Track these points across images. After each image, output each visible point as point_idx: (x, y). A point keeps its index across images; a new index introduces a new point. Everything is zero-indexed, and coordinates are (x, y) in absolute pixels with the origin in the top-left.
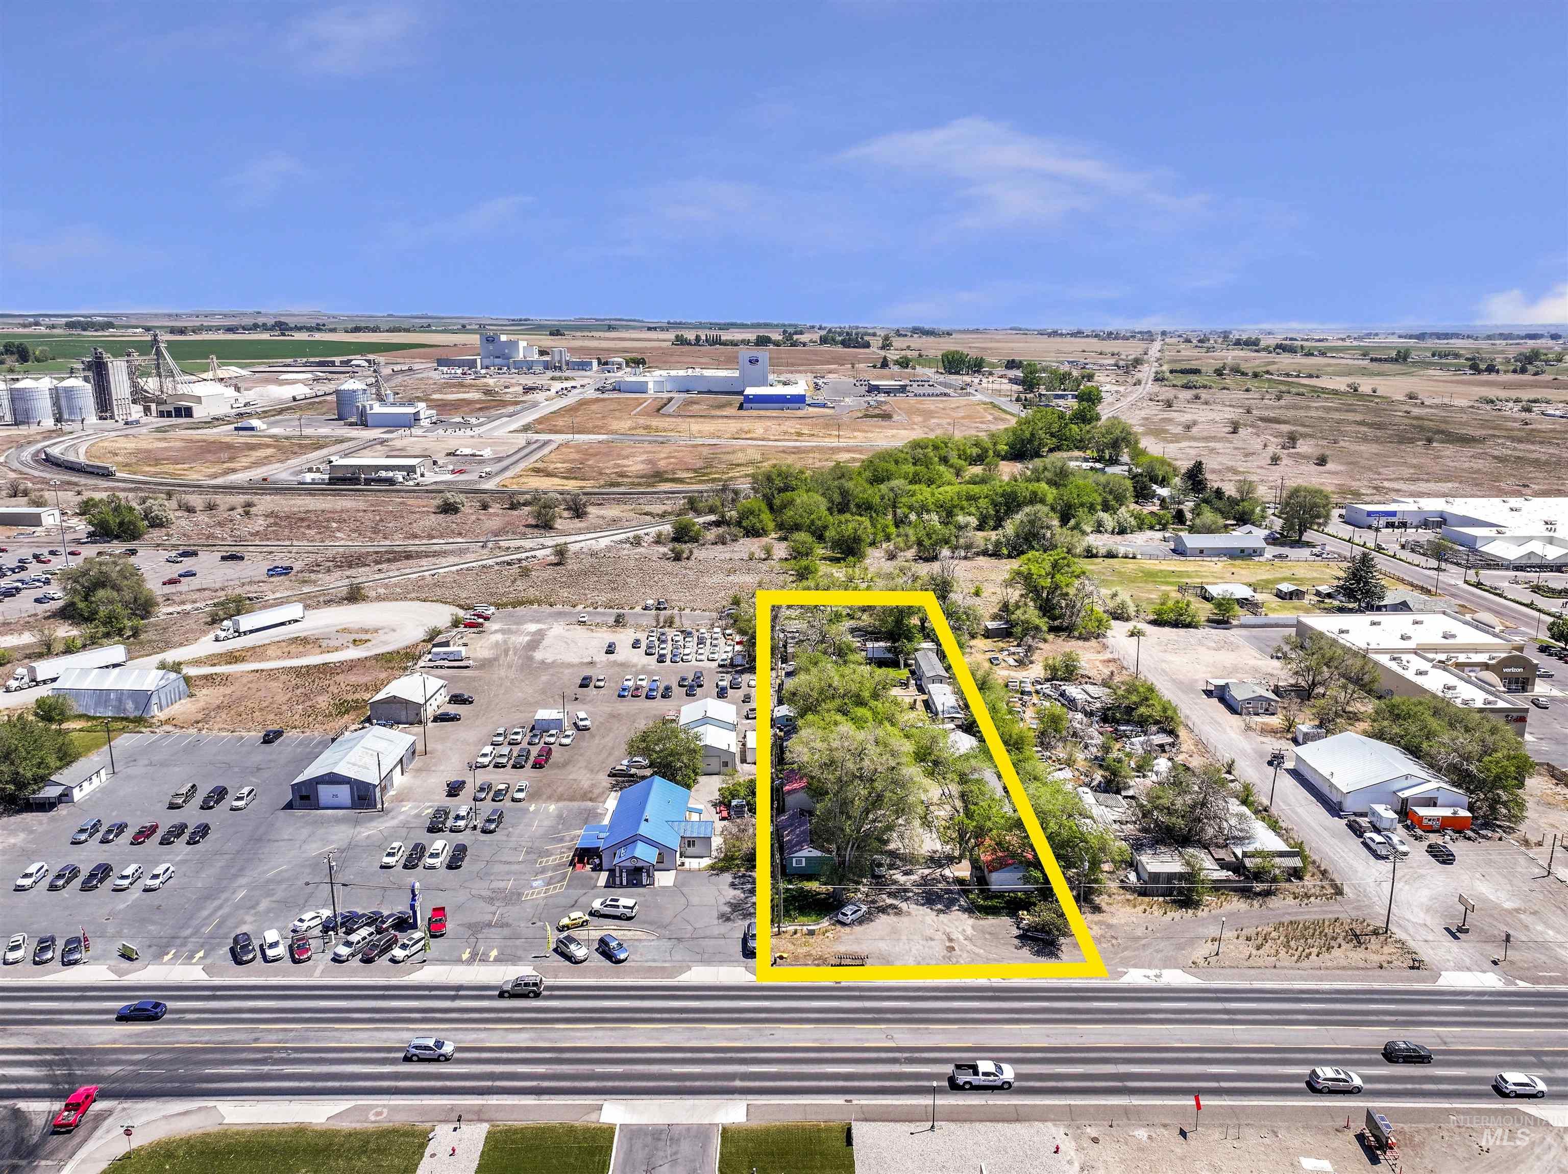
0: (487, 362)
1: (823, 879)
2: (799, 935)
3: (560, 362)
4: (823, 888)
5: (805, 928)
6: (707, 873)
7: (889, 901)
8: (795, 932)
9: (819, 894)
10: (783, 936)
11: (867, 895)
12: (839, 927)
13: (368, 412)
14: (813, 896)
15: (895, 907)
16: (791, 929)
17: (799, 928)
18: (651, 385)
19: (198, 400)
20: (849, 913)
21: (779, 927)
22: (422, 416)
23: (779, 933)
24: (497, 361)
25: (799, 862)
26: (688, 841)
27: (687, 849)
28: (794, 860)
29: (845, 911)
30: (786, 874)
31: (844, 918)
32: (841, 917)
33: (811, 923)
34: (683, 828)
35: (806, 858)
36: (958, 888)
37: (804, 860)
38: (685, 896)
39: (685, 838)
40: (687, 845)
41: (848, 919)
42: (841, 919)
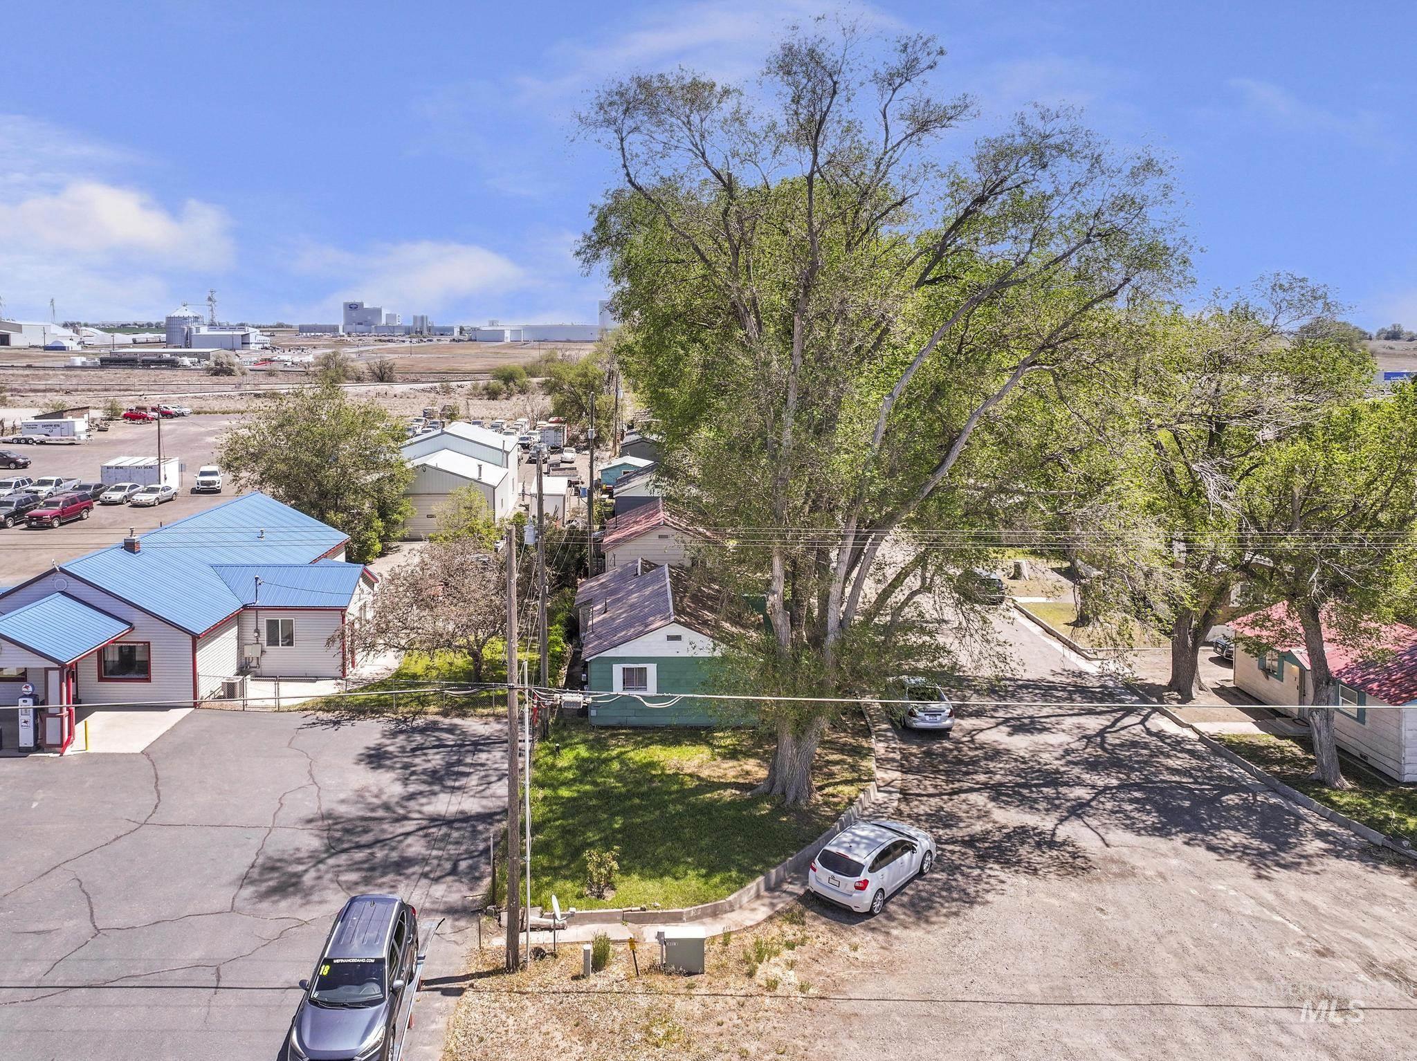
0: (349, 328)
1: (726, 740)
2: (617, 970)
3: (422, 328)
4: (729, 770)
5: (650, 932)
6: (298, 719)
7: (1010, 817)
8: (599, 960)
9: (712, 786)
10: (532, 976)
11: (905, 795)
12: (819, 930)
13: (194, 333)
14: (684, 794)
15: (1046, 842)
16: (580, 935)
17: (618, 931)
18: (507, 334)
19: (19, 328)
20: (864, 857)
21: (515, 928)
22: (252, 339)
23: (513, 963)
24: (360, 328)
25: (634, 678)
26: (268, 621)
27: (263, 652)
28: (617, 670)
29: (842, 851)
30: (595, 722)
31: (837, 883)
32: (825, 880)
33: (680, 910)
34: (257, 579)
35: (661, 662)
36: (1258, 776)
37: (652, 669)
38: (160, 788)
39: (257, 609)
40: (264, 637)
41: (857, 888)
42: (828, 890)
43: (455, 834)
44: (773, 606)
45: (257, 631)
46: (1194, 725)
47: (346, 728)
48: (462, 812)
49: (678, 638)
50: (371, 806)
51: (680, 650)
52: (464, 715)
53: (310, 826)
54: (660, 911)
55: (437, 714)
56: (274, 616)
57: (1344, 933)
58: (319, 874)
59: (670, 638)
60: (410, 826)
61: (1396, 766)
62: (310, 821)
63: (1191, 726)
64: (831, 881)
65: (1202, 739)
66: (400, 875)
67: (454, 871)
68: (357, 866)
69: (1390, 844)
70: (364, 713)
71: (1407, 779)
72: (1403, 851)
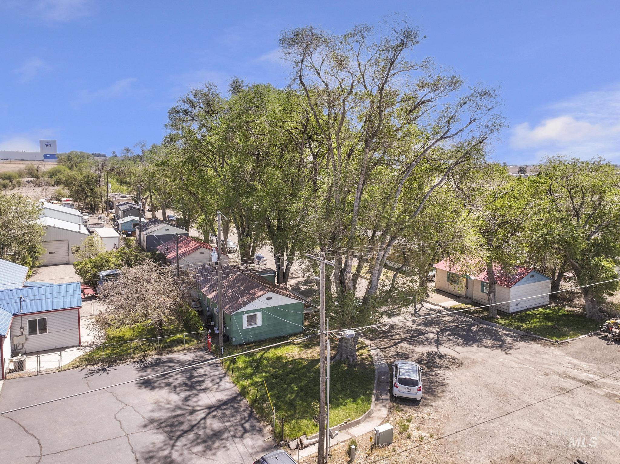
2: (360, 453)
4: (312, 353)
11: (381, 349)
12: (410, 411)
14: (307, 368)
15: (441, 356)
17: (342, 436)
25: (252, 319)
26: (30, 322)
27: (27, 339)
28: (245, 317)
29: (407, 377)
30: (234, 344)
31: (409, 390)
32: (403, 390)
33: (359, 419)
34: (21, 298)
35: (262, 310)
36: (473, 319)
37: (259, 314)
38: (31, 432)
39: (21, 315)
40: (27, 331)
41: (418, 390)
42: (406, 394)
43: (228, 412)
44: (349, 278)
45: (22, 328)
46: (439, 304)
47: (112, 371)
48: (219, 401)
49: (271, 298)
50: (171, 409)
51: (272, 304)
52: (170, 352)
53: (147, 429)
54: (352, 422)
55: (155, 354)
56: (32, 318)
57: (543, 366)
58: (179, 453)
59: (268, 299)
60: (201, 415)
61: (507, 308)
62: (145, 426)
63: (438, 305)
64: (406, 390)
65: (445, 309)
66: (222, 440)
67: (246, 431)
68: (195, 443)
69: (526, 334)
70: (115, 361)
71: (511, 312)
72: (531, 336)
